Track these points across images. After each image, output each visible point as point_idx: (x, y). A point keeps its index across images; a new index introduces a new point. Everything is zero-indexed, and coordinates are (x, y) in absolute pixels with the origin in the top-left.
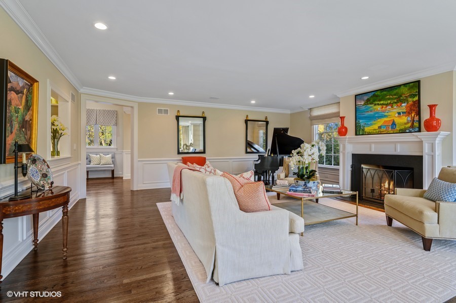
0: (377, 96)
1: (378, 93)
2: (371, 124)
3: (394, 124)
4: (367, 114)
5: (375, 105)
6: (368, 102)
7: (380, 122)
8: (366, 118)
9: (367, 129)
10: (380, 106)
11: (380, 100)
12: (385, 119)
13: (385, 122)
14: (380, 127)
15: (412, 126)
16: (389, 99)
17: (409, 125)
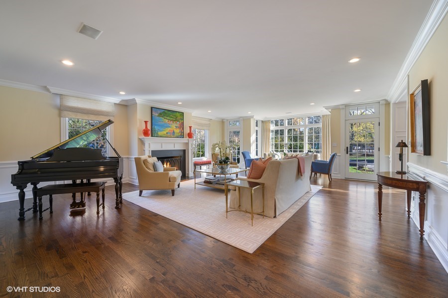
0: (166, 113)
1: (166, 111)
2: (162, 131)
3: (174, 132)
4: (160, 123)
5: (165, 118)
6: (160, 115)
7: (168, 130)
8: (159, 125)
9: (160, 133)
10: (167, 120)
11: (167, 116)
12: (170, 129)
13: (170, 130)
14: (167, 133)
15: (181, 135)
16: (172, 117)
17: (180, 134)
